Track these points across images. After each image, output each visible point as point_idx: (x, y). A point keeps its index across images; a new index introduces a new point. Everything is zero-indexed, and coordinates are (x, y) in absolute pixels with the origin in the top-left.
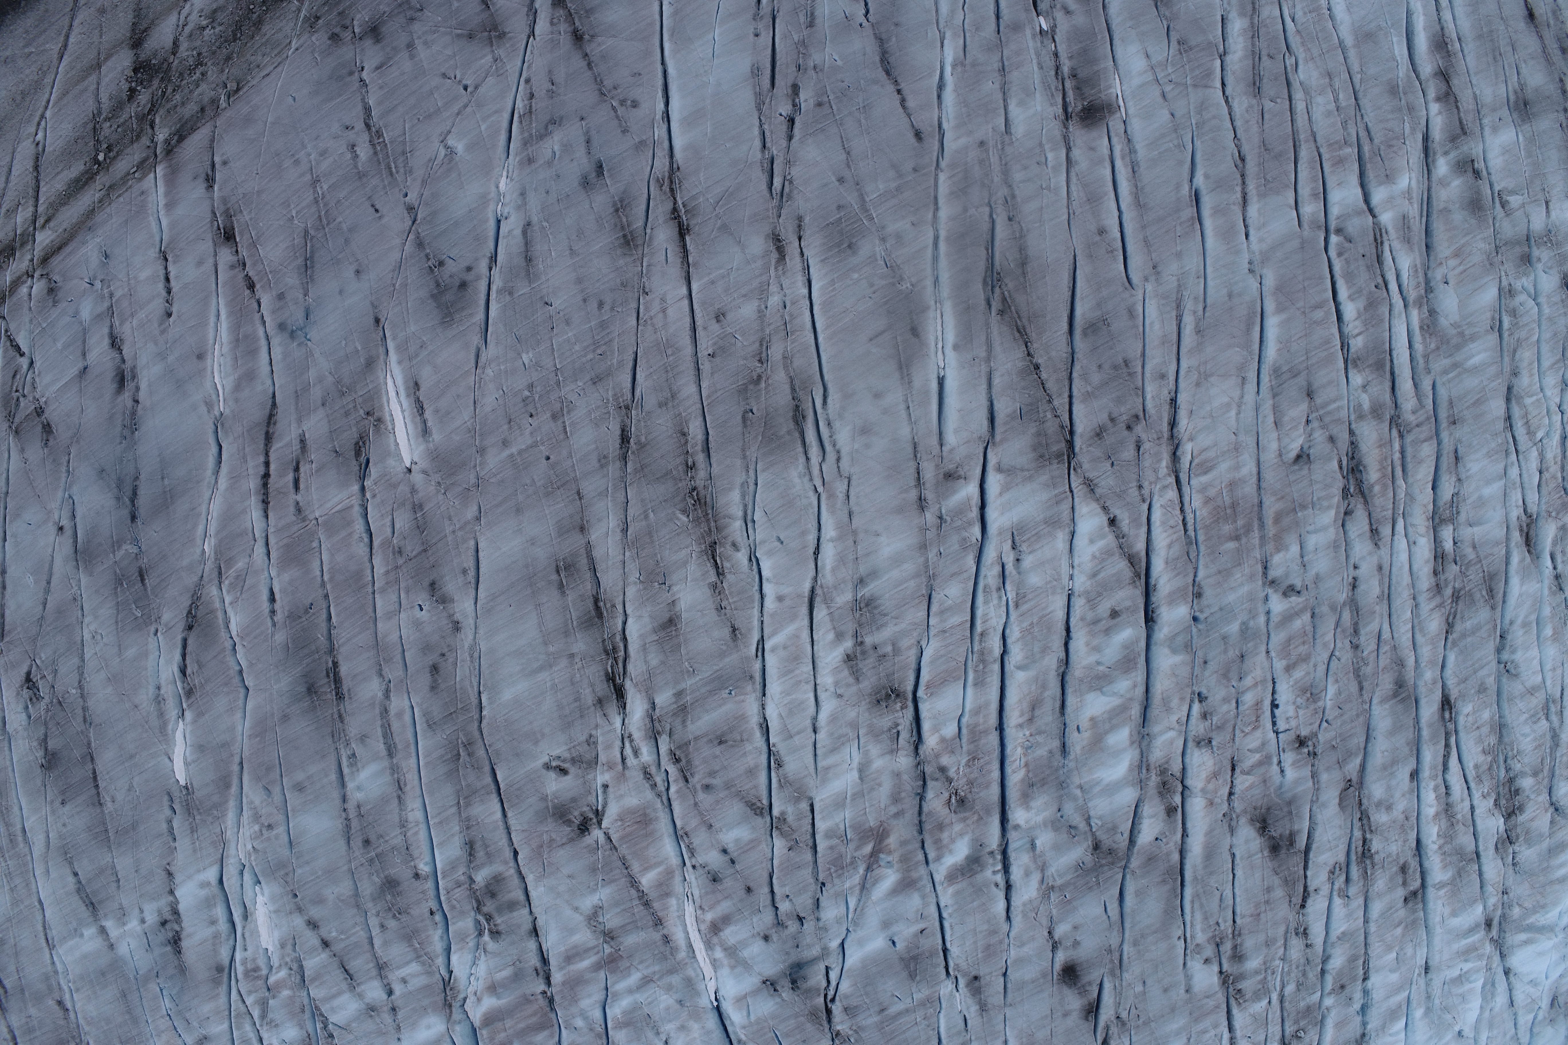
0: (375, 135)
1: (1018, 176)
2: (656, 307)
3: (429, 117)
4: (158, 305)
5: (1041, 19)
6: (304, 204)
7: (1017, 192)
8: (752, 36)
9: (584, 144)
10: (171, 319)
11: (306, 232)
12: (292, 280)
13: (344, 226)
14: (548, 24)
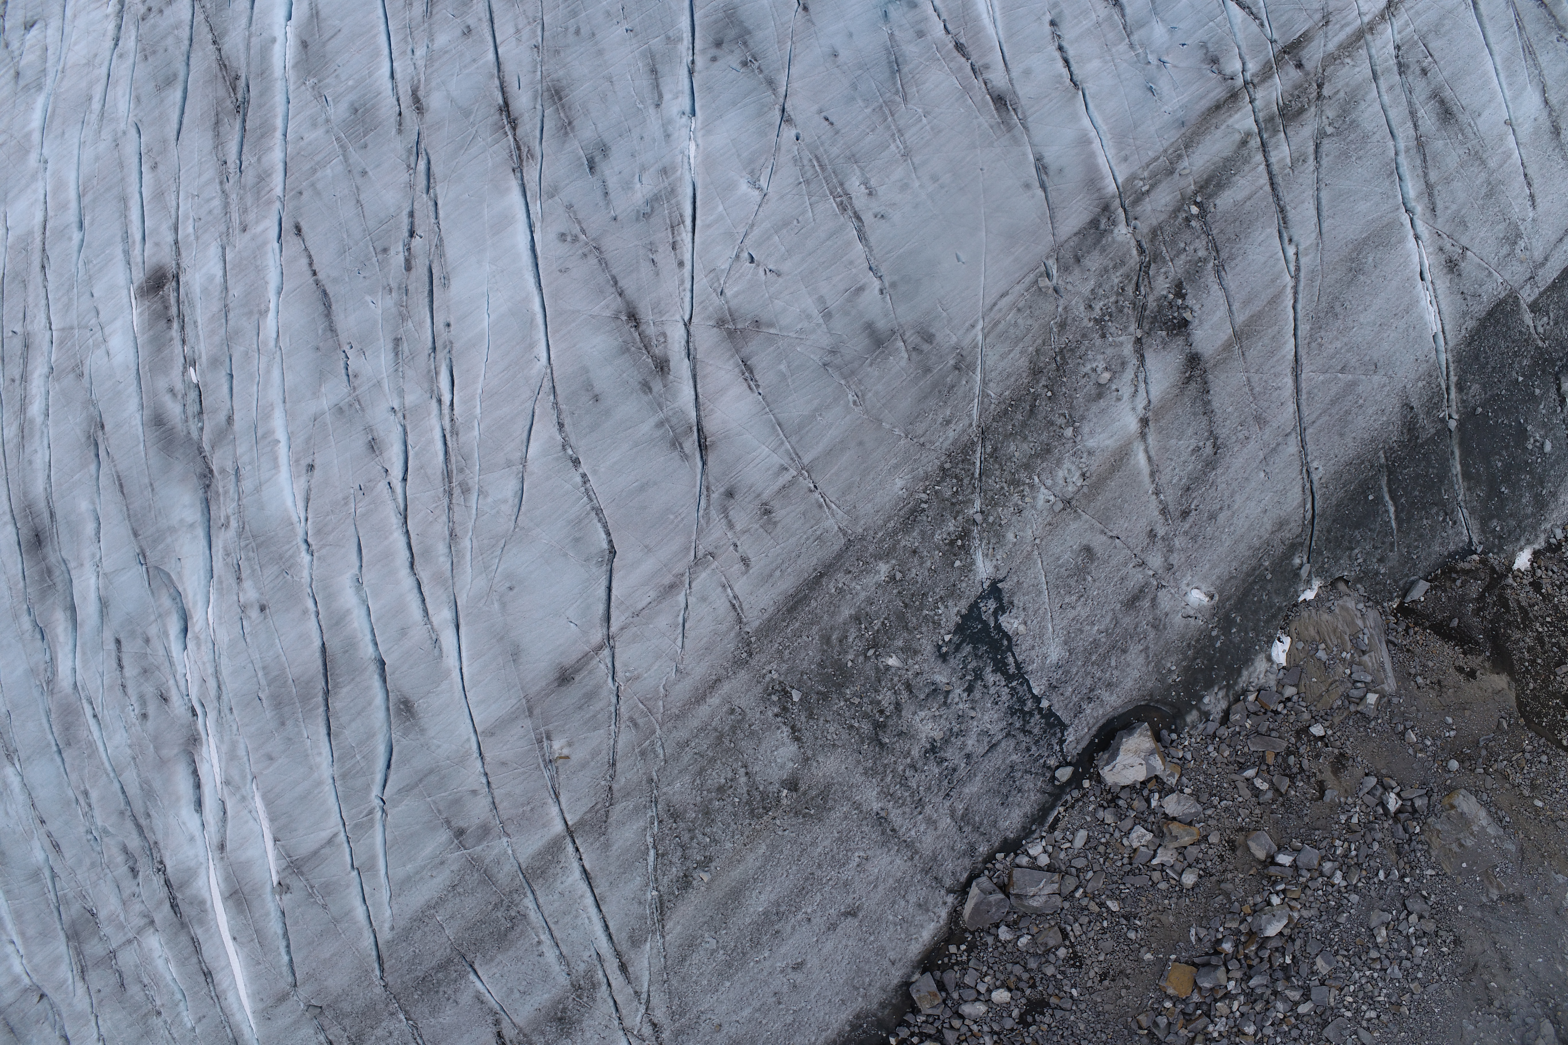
0: (845, 205)
1: (217, 203)
2: (526, 33)
3: (786, 224)
4: (1069, 33)
5: (195, 381)
6: (914, 129)
7: (218, 187)
8: (452, 323)
9: (610, 191)
10: (1048, 18)
11: (905, 99)
12: (911, 50)
13: (861, 103)
14: (668, 334)
